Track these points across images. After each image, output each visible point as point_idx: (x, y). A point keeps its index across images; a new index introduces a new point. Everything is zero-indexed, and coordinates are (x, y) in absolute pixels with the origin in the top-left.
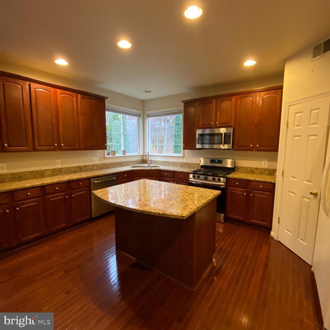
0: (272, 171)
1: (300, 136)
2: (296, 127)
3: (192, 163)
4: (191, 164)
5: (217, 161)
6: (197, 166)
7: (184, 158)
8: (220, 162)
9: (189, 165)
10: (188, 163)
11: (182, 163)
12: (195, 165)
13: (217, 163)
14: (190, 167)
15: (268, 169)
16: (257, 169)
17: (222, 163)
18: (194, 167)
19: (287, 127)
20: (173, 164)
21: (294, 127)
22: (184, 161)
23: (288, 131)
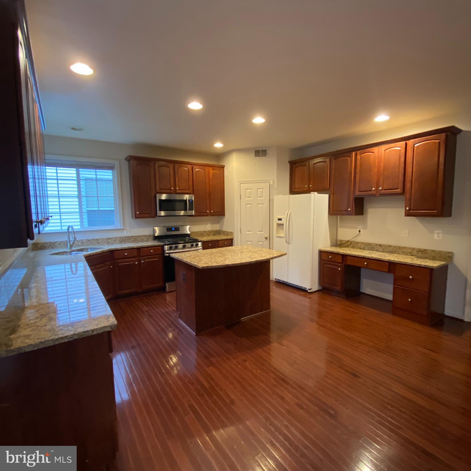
0: (215, 231)
1: (251, 204)
2: (247, 198)
3: (139, 236)
4: (137, 237)
5: (173, 229)
6: (146, 238)
7: (125, 231)
8: (177, 229)
9: (135, 239)
10: (133, 236)
11: (123, 237)
12: (144, 237)
13: (174, 231)
14: (137, 241)
15: (213, 231)
16: (205, 232)
17: (179, 230)
18: (143, 240)
19: (241, 198)
20: (107, 241)
21: (246, 198)
22: (125, 234)
23: (241, 201)
